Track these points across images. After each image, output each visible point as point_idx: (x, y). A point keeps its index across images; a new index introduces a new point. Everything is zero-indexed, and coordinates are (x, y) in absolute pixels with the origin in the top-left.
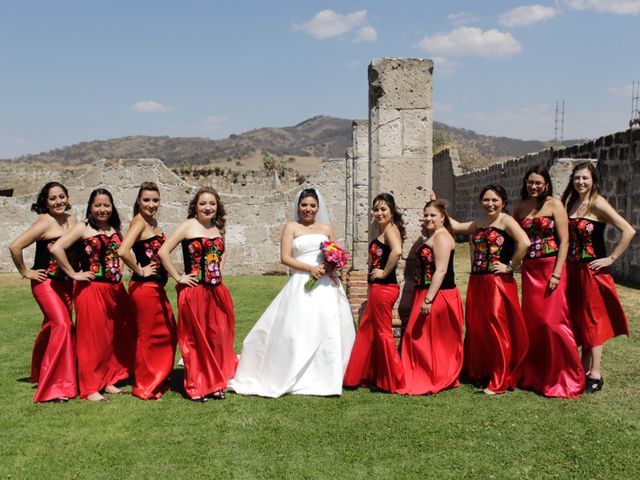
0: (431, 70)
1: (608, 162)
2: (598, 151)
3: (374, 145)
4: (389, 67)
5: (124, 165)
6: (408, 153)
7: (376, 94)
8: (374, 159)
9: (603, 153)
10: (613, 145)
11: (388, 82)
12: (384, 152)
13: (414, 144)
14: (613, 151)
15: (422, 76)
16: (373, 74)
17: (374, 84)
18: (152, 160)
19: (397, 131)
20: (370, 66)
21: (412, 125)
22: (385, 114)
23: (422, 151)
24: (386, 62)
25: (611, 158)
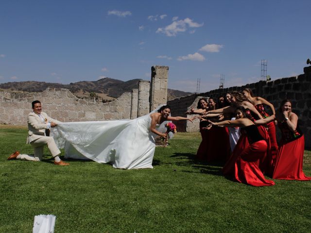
0: (168, 69)
2: (210, 95)
3: (153, 87)
4: (158, 68)
5: (56, 90)
6: (162, 90)
7: (154, 74)
9: (212, 95)
10: (215, 93)
11: (158, 71)
12: (155, 89)
13: (163, 87)
14: (214, 95)
15: (166, 71)
16: (153, 69)
17: (154, 71)
18: (65, 89)
19: (159, 84)
20: (152, 67)
21: (163, 82)
22: (156, 79)
24: (157, 66)
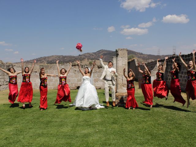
1: (169, 63)
3: (117, 64)
4: (120, 50)
6: (123, 65)
7: (117, 55)
8: (117, 66)
10: (170, 60)
11: (120, 53)
12: (119, 65)
13: (124, 64)
15: (125, 52)
17: (117, 53)
19: (121, 62)
20: (116, 50)
21: (124, 60)
22: (119, 58)
23: (126, 65)
24: (119, 49)
25: (169, 62)
